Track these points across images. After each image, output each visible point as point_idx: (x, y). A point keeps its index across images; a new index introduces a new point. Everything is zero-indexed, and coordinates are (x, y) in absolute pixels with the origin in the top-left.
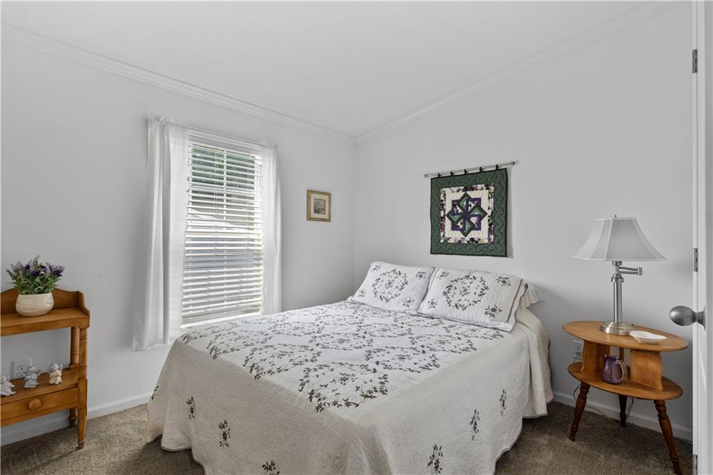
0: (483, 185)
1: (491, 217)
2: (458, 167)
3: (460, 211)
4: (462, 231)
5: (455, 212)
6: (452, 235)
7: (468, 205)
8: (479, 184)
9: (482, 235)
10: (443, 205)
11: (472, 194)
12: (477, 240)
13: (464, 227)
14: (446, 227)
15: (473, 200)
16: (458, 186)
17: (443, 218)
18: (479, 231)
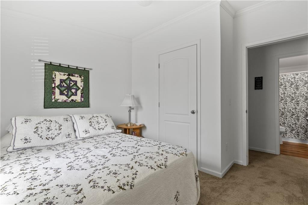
0: (78, 75)
1: (82, 90)
2: (65, 62)
3: (65, 85)
4: (67, 96)
5: (62, 85)
6: (59, 97)
7: (70, 83)
8: (76, 74)
9: (78, 98)
10: (54, 81)
11: (73, 78)
12: (75, 100)
13: (68, 94)
14: (56, 93)
15: (73, 81)
16: (64, 72)
17: (54, 88)
18: (76, 96)
